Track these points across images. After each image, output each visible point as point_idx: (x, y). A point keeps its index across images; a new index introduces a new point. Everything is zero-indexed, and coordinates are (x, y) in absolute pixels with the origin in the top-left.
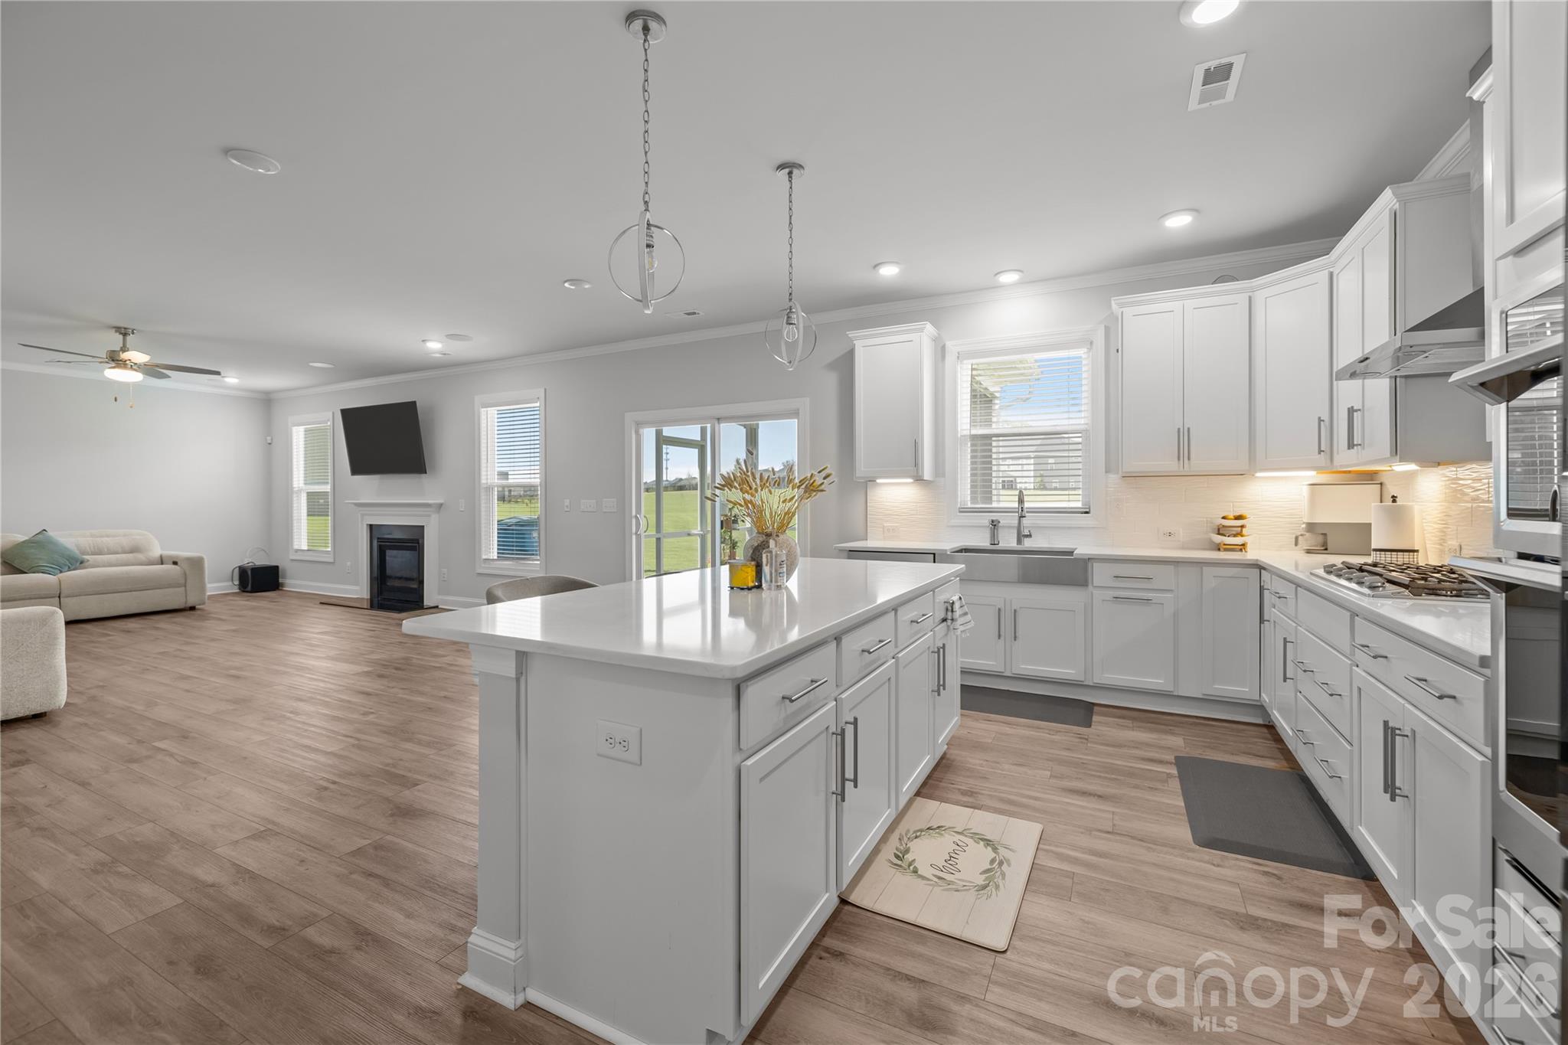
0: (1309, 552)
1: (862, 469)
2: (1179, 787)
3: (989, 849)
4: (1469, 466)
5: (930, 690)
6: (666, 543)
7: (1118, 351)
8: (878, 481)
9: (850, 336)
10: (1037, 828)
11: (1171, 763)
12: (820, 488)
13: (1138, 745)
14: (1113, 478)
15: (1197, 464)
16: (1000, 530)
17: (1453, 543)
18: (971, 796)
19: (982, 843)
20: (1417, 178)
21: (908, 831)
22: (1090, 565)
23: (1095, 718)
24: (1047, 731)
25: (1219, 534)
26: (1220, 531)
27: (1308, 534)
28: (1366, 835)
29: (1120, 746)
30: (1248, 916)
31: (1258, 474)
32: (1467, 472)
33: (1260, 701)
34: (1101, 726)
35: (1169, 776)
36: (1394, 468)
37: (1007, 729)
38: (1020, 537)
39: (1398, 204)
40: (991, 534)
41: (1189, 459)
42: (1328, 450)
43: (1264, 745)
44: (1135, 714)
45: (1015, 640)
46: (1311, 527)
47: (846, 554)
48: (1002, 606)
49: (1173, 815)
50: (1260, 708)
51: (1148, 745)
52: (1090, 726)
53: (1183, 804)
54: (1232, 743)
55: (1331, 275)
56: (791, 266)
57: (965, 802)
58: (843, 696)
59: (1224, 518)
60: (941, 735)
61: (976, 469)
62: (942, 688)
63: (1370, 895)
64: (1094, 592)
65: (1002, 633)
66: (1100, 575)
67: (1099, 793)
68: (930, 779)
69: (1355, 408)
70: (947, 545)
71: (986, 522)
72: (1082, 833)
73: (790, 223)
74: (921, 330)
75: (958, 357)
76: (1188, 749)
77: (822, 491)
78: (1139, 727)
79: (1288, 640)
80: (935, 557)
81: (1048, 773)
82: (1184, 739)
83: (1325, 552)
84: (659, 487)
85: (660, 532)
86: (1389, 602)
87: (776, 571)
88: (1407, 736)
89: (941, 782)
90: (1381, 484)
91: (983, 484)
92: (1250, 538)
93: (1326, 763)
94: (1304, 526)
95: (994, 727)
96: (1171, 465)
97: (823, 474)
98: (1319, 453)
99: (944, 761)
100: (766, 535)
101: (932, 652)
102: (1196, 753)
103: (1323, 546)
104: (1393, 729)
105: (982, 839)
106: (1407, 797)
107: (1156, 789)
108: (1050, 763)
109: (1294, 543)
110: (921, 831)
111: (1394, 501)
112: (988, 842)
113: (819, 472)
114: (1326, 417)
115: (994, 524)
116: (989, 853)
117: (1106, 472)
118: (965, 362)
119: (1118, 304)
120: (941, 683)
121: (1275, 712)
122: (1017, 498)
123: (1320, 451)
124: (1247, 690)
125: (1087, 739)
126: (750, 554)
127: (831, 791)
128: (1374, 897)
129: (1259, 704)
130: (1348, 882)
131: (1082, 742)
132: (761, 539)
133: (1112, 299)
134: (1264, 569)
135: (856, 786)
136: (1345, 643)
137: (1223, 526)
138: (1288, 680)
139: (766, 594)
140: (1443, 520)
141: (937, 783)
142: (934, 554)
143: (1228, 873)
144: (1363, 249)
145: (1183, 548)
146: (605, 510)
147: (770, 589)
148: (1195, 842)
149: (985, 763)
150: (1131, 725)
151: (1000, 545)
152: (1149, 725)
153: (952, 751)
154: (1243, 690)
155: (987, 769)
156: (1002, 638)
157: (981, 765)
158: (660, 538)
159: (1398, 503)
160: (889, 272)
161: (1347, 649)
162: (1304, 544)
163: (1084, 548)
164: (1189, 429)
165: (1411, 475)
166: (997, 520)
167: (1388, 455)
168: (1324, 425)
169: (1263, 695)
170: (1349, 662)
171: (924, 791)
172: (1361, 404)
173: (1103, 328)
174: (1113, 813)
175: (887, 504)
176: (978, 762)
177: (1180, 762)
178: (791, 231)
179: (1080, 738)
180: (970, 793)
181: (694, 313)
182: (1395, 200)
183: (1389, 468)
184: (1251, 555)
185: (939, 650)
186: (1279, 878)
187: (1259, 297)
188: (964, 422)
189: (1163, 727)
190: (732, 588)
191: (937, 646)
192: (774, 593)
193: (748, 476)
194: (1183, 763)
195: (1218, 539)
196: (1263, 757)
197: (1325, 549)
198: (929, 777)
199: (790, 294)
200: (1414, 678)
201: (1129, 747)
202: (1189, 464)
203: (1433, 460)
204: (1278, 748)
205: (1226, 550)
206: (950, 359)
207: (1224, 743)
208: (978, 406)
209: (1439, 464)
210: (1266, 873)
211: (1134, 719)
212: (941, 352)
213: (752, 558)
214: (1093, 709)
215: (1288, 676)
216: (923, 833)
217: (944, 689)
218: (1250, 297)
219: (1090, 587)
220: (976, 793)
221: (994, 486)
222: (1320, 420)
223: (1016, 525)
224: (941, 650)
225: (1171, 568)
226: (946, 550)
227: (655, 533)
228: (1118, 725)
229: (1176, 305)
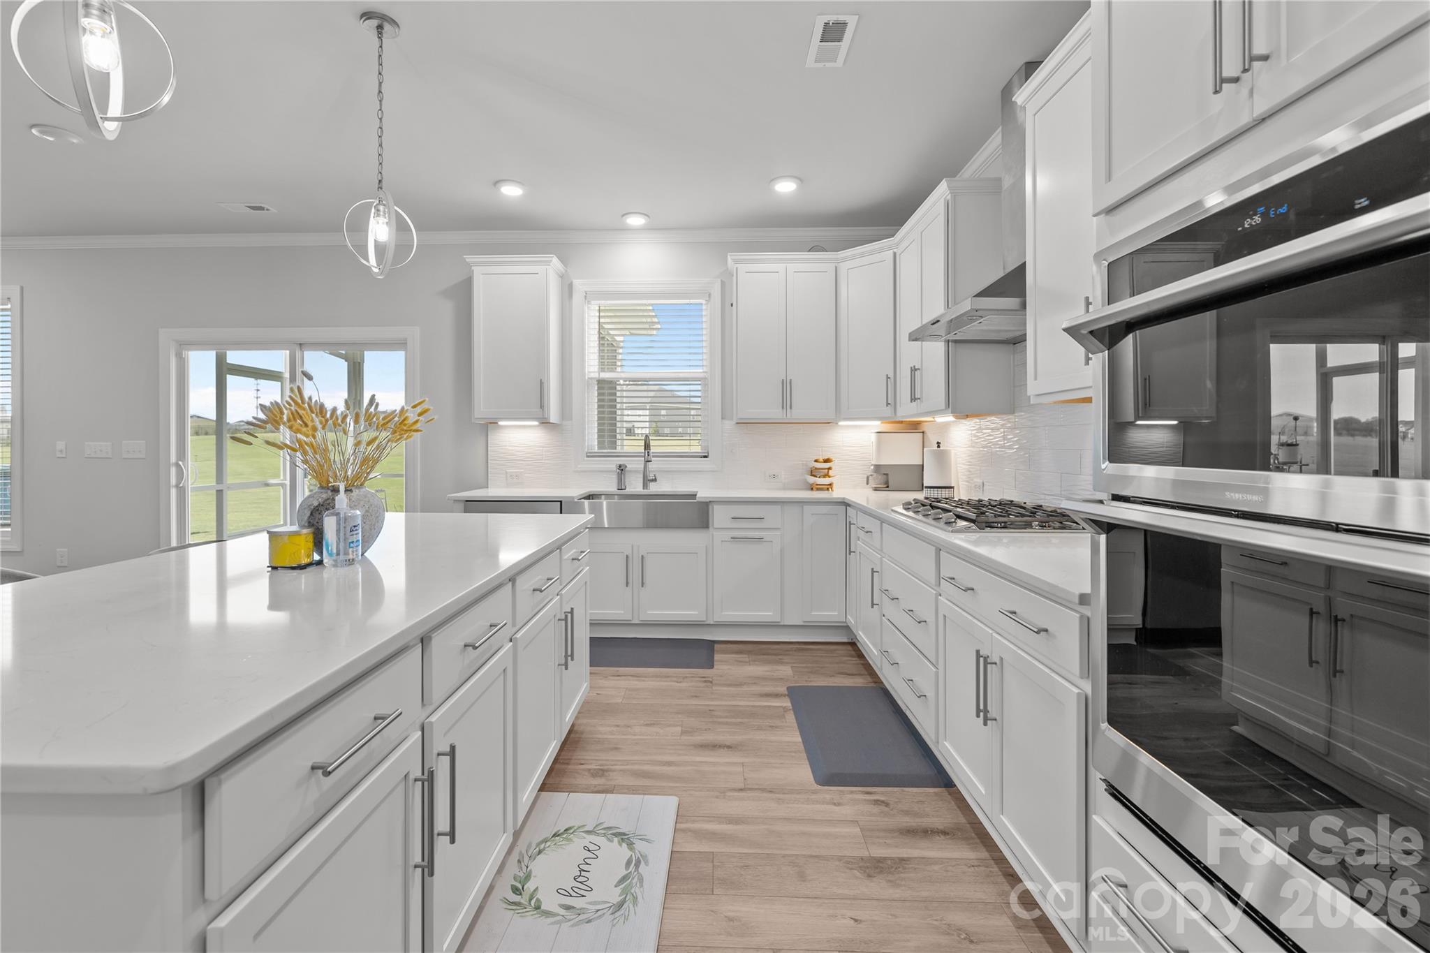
0: (876, 489)
1: (481, 409)
2: (795, 721)
3: (624, 845)
4: (989, 419)
5: (557, 664)
6: (230, 498)
7: (732, 305)
8: (501, 423)
9: (467, 260)
10: (671, 802)
11: (785, 695)
12: (414, 427)
13: (756, 680)
14: (729, 425)
15: (797, 413)
16: (627, 475)
17: (978, 481)
18: (602, 776)
19: (616, 840)
20: (959, 175)
21: (529, 845)
22: (710, 507)
23: (717, 657)
24: (675, 679)
25: (812, 475)
26: (813, 473)
27: (875, 474)
28: (951, 750)
29: (741, 685)
30: (872, 859)
31: (840, 423)
32: (987, 423)
33: (846, 622)
34: (725, 666)
35: (785, 709)
36: (936, 419)
37: (635, 683)
38: (647, 481)
39: (950, 195)
40: (618, 479)
41: (791, 408)
42: (893, 404)
43: (851, 664)
44: (750, 647)
45: (642, 586)
46: (878, 468)
47: (461, 506)
48: (629, 552)
49: (793, 754)
50: (846, 628)
51: (764, 679)
52: (712, 666)
53: (800, 739)
54: (827, 665)
55: (895, 254)
56: (381, 145)
57: (595, 786)
58: (433, 719)
59: (816, 461)
60: (569, 708)
61: (603, 412)
62: (569, 658)
63: (953, 803)
64: (715, 533)
65: (630, 581)
66: (719, 516)
67: (728, 744)
68: (556, 762)
69: (916, 367)
70: (573, 491)
71: (614, 467)
72: (717, 797)
73: (380, 92)
74: (548, 263)
75: (586, 296)
76: (796, 677)
77: (417, 431)
78: (755, 661)
79: (875, 570)
80: (562, 506)
81: (679, 729)
82: (792, 667)
83: (887, 489)
84: (220, 427)
85: (222, 483)
86: (962, 536)
87: (345, 539)
88: (996, 664)
89: (568, 764)
90: (923, 432)
91: (608, 430)
92: (835, 479)
93: (911, 682)
94: (872, 467)
95: (623, 683)
96: (776, 413)
97: (419, 410)
98: (887, 406)
99: (572, 735)
100: (332, 491)
101: (559, 620)
102: (802, 682)
103: (885, 484)
104: (986, 659)
105: (615, 835)
106: (996, 720)
107: (776, 727)
108: (680, 716)
109: (866, 482)
110: (545, 841)
111: (939, 447)
112: (623, 837)
113: (414, 407)
114: (891, 375)
115: (621, 469)
116: (625, 852)
117: (722, 418)
118: (593, 302)
119: (734, 260)
120: (569, 653)
121: (860, 633)
122: (642, 443)
123: (888, 404)
124: (836, 613)
125: (711, 682)
126: (306, 518)
127: (414, 864)
128: (956, 803)
129: (845, 625)
130: (936, 794)
131: (707, 687)
132: (324, 496)
133: (729, 254)
134: (849, 505)
135: (453, 841)
136: (932, 578)
137: (816, 468)
138: (875, 606)
139: (329, 572)
140: (969, 462)
141: (563, 767)
142: (561, 502)
143: (846, 811)
144: (922, 233)
145: (785, 488)
146: (125, 456)
147: (335, 566)
148: (816, 782)
149: (615, 729)
150: (747, 660)
151: (627, 490)
152: (762, 657)
153: (580, 721)
154: (832, 614)
155: (618, 737)
156: (630, 585)
157: (611, 733)
158: (222, 491)
159: (941, 448)
160: (511, 191)
161: (933, 580)
162: (873, 484)
163: (704, 492)
164: (791, 380)
165: (947, 425)
166: (624, 465)
167: (944, 408)
168: (891, 381)
169: (849, 617)
170: (935, 592)
171: (551, 781)
172: (920, 364)
173: (720, 282)
174: (743, 764)
175: (510, 448)
176: (609, 729)
177: (793, 693)
178: (380, 101)
179: (705, 681)
180: (600, 773)
181: (261, 208)
182: (948, 192)
183: (933, 420)
184: (837, 493)
185: (566, 616)
186: (887, 805)
187: (843, 267)
188: (592, 366)
189: (774, 657)
190: (274, 568)
191: (564, 611)
192: (342, 571)
193: (304, 409)
194: (794, 693)
195: (812, 480)
196: (852, 675)
197: (887, 486)
198: (556, 761)
199: (380, 181)
200: (1007, 611)
201: (749, 683)
202: (791, 412)
203: (963, 414)
204: (862, 664)
205: (818, 489)
206: (577, 298)
207: (822, 666)
208: (606, 349)
209: (967, 416)
210: (877, 802)
211: (749, 652)
212: (567, 290)
213: (309, 522)
214: (714, 647)
215: (875, 602)
216: (548, 844)
217: (572, 660)
218: (836, 268)
219: (711, 528)
220: (607, 771)
221: (618, 431)
222: (888, 378)
223: (642, 469)
224: (569, 615)
225: (778, 507)
226: (573, 498)
227: (214, 484)
228: (736, 661)
229: (780, 267)
